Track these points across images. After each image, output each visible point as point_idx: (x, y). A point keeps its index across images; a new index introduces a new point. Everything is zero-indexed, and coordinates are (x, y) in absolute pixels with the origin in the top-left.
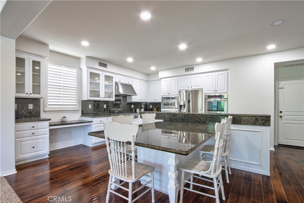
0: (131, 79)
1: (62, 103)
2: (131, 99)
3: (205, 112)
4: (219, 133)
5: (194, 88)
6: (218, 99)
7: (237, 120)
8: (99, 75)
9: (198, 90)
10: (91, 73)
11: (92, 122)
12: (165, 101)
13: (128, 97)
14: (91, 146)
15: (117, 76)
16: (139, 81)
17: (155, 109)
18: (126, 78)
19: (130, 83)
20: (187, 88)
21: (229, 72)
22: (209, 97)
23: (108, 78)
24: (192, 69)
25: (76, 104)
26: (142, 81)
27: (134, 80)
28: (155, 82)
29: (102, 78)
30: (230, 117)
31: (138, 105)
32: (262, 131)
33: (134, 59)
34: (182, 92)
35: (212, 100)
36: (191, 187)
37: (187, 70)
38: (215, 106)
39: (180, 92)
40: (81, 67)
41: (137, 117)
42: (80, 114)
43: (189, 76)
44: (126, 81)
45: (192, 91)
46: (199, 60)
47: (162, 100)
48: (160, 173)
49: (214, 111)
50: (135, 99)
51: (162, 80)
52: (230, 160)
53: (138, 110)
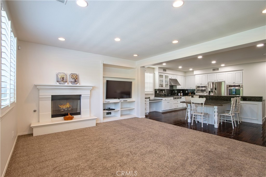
0: (176, 76)
1: (148, 91)
2: (176, 87)
3: (227, 95)
4: (233, 101)
5: (219, 81)
6: (237, 88)
7: (244, 99)
8: (163, 75)
9: (221, 82)
10: (160, 75)
11: (162, 100)
12: (198, 89)
13: (174, 87)
14: (161, 112)
15: (170, 75)
16: (180, 76)
17: (190, 93)
18: (174, 75)
19: (176, 78)
20: (214, 81)
21: (243, 71)
22: (230, 86)
23: (166, 77)
24: (218, 69)
25: (153, 91)
26: (182, 77)
27: (178, 76)
28: (190, 77)
29: (164, 77)
30: (240, 97)
31: (179, 91)
32: (258, 104)
33: (182, 67)
34: (209, 83)
35: (232, 88)
36: (222, 120)
37: (214, 70)
38: (234, 92)
39: (208, 83)
40: (155, 72)
41: (181, 98)
42: (154, 96)
43: (216, 74)
44: (174, 77)
45: (217, 82)
46: (223, 65)
47: (196, 88)
48: (209, 117)
49: (234, 95)
50: (179, 87)
51: (196, 76)
52: (241, 118)
53: (179, 94)
